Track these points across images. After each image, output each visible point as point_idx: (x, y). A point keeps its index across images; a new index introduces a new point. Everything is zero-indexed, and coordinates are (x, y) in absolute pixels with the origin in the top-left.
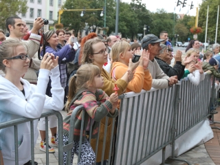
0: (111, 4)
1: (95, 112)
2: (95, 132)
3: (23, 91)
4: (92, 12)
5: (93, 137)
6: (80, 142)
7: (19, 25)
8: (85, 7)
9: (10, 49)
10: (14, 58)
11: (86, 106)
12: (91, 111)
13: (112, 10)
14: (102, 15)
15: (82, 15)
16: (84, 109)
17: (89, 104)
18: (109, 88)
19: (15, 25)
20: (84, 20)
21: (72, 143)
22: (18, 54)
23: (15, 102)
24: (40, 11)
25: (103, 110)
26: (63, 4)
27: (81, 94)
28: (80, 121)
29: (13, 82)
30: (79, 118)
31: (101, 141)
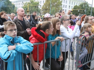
0: (88, 8)
1: (89, 38)
2: (88, 44)
3: (68, 30)
4: (82, 10)
5: (87, 46)
6: (83, 47)
7: (63, 12)
8: (80, 9)
9: (65, 18)
10: (66, 20)
11: (86, 36)
12: (87, 38)
13: (88, 9)
14: (85, 11)
15: (79, 11)
16: (85, 37)
17: (87, 36)
18: (92, 31)
19: (62, 12)
20: (79, 13)
21: (81, 47)
22: (67, 19)
23: (66, 33)
24: (66, 10)
25: (91, 38)
26: (73, 8)
27: (84, 32)
28: (84, 40)
29: (65, 27)
30: (83, 39)
31: (89, 47)
